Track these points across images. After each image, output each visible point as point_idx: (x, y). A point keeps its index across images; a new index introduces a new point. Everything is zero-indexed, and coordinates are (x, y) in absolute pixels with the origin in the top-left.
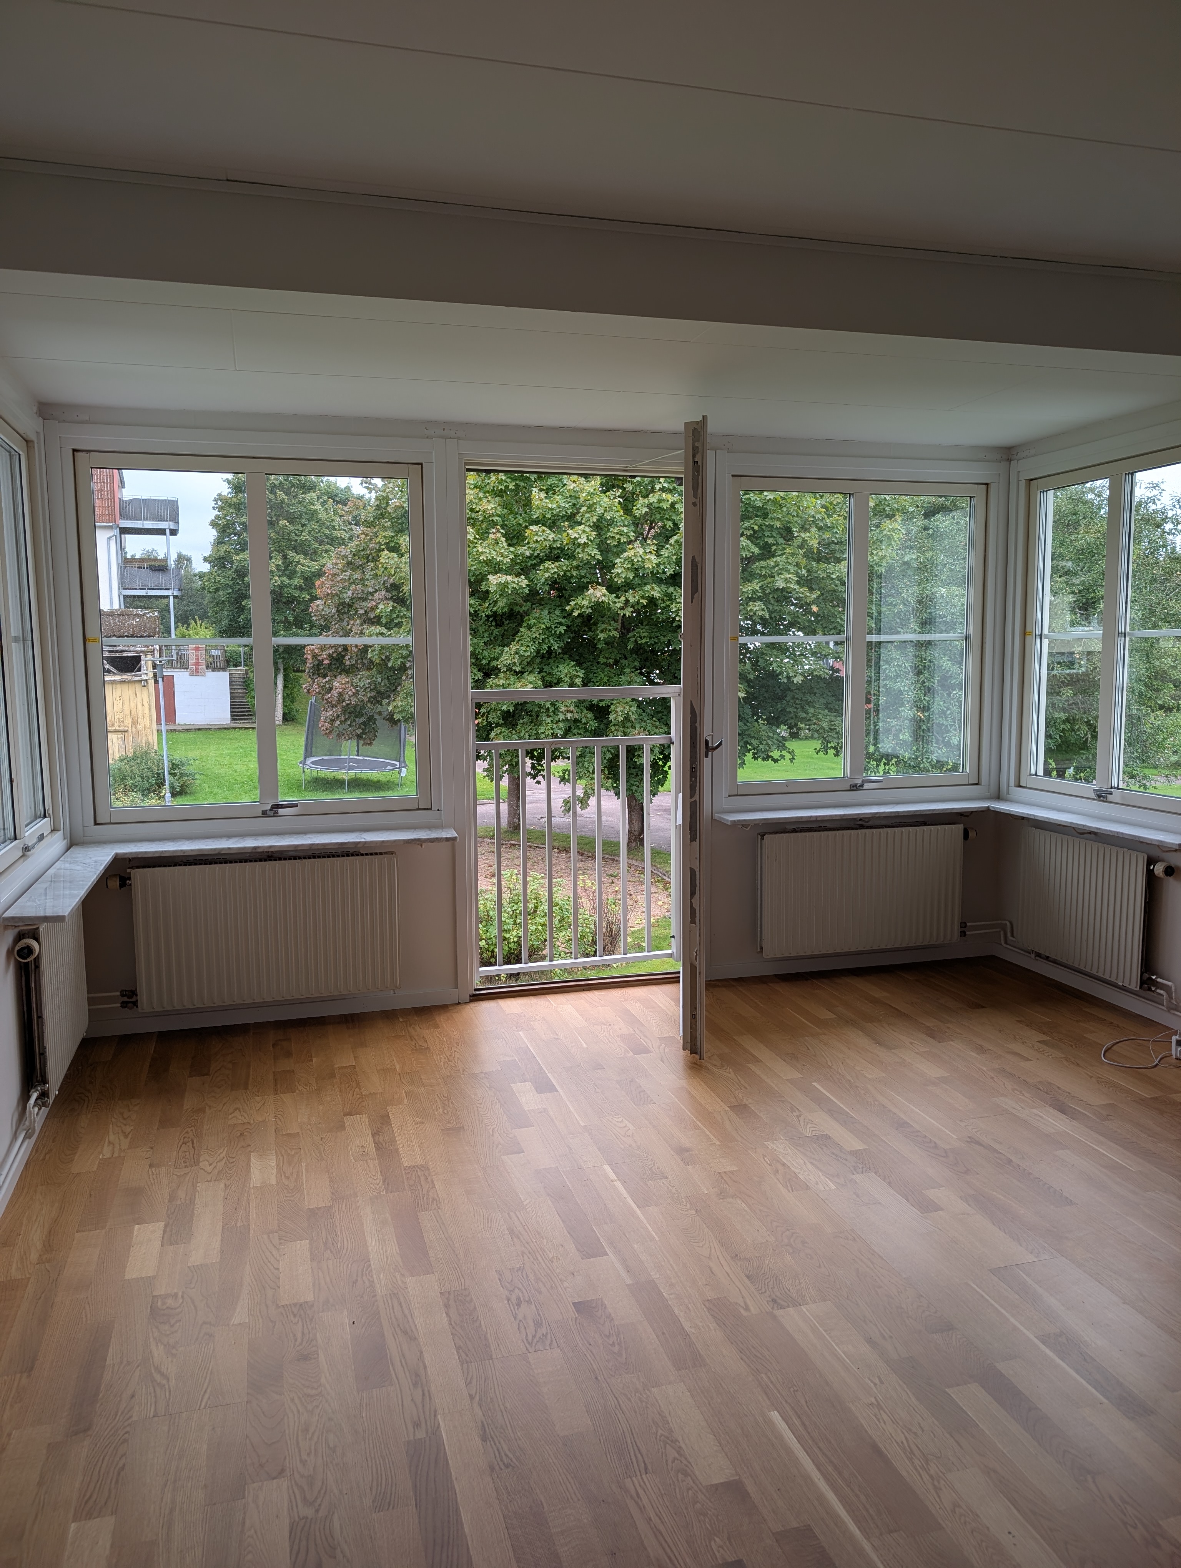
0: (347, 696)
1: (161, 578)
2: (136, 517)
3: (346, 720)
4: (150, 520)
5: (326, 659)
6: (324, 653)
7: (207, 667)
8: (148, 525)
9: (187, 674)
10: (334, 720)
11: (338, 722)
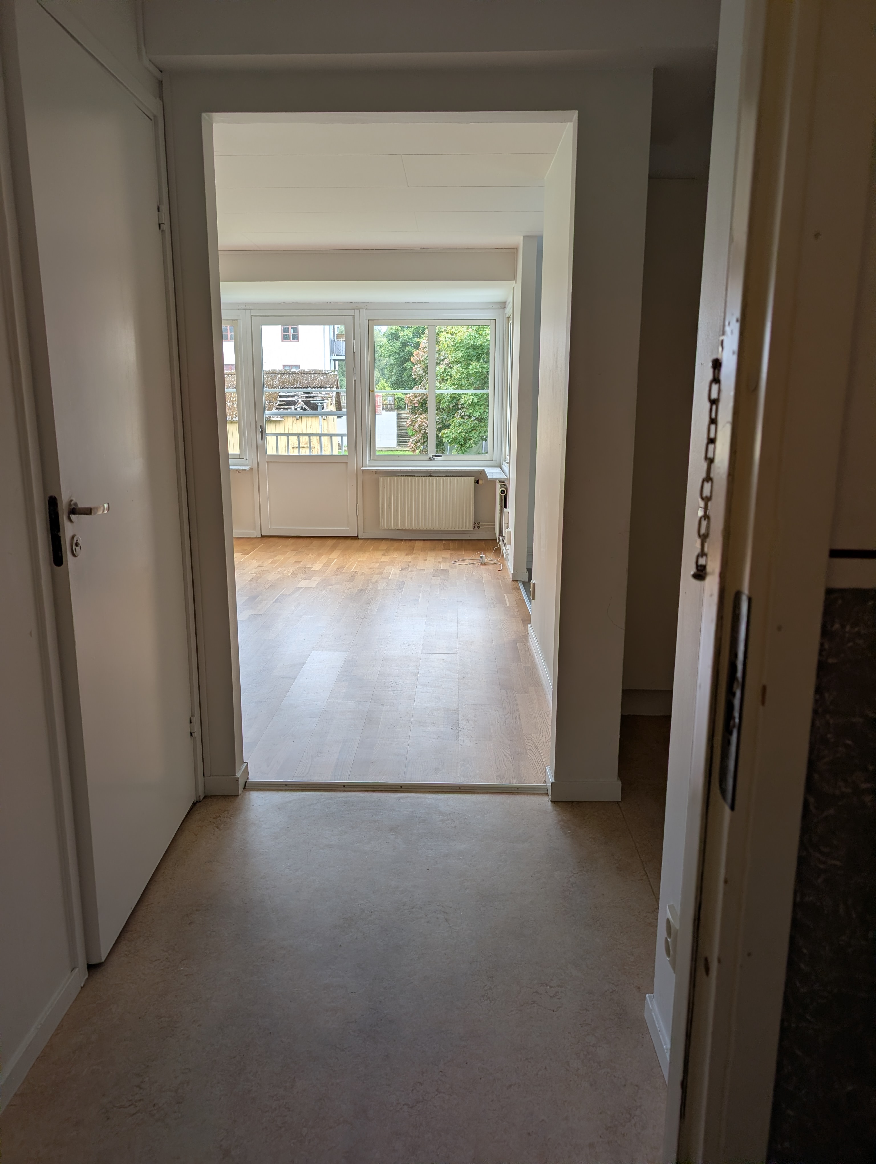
7: (383, 409)
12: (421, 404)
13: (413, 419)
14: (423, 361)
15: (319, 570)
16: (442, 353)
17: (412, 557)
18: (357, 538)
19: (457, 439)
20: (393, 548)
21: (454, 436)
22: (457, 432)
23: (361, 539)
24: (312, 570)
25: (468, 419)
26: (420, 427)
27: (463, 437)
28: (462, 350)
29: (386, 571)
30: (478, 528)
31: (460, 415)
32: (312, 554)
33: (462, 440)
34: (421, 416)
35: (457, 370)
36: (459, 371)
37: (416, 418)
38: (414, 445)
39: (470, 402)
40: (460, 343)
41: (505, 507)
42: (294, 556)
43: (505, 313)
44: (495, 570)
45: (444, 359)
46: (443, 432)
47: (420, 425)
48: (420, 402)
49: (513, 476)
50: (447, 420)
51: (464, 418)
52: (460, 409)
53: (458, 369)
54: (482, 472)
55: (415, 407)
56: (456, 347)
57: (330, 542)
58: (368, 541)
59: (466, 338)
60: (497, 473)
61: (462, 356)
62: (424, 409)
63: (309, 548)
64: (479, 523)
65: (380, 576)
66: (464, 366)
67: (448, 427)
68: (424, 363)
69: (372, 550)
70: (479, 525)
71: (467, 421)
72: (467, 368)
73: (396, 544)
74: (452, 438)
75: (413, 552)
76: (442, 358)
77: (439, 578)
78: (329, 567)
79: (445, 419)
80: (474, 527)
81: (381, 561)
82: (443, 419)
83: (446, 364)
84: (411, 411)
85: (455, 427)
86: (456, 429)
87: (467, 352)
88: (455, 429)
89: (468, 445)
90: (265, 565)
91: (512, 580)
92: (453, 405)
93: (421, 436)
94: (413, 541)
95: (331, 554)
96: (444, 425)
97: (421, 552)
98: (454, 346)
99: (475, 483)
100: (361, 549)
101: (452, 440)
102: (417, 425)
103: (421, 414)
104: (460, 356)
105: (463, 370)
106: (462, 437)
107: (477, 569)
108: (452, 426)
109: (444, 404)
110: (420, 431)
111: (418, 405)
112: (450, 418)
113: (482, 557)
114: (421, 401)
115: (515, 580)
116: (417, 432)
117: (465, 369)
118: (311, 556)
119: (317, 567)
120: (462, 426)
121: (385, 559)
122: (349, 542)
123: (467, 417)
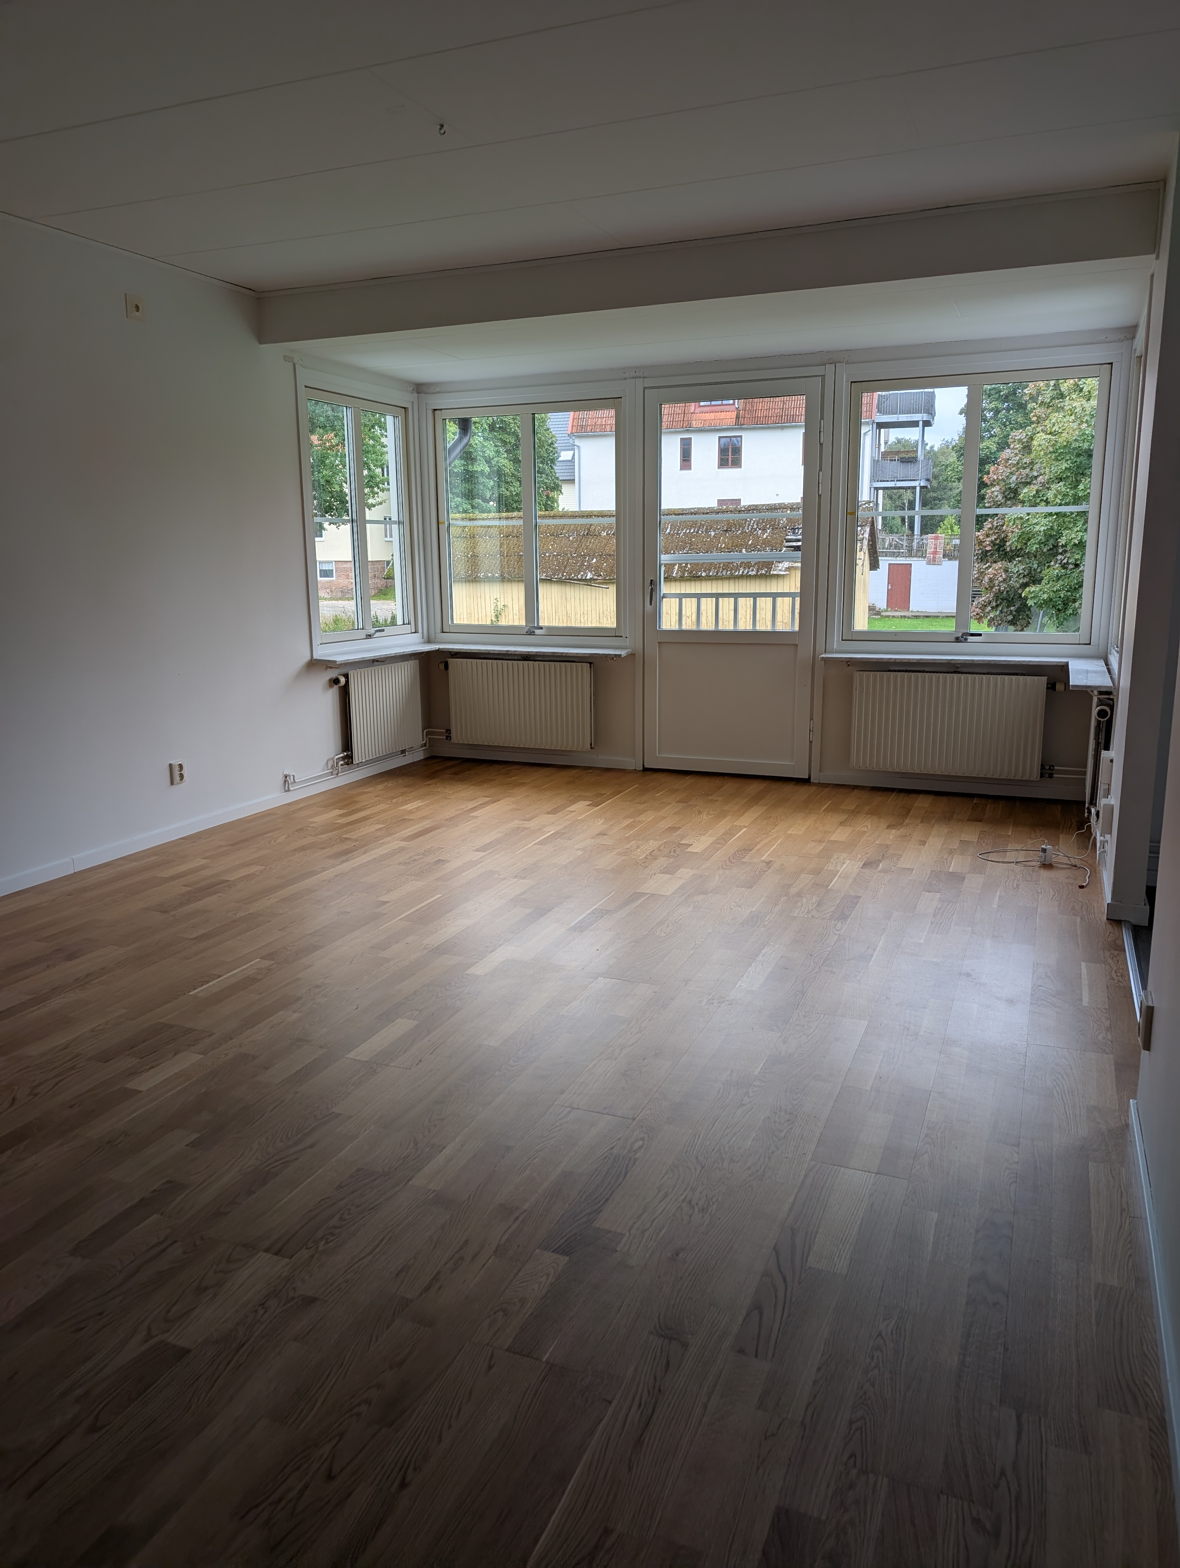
0: (997, 582)
1: (910, 469)
2: (892, 411)
3: (997, 606)
4: (905, 413)
5: (989, 545)
6: (988, 539)
7: (944, 556)
8: (903, 418)
9: (925, 562)
10: (986, 606)
11: (989, 608)
12: (997, 547)
13: (982, 570)
14: (1003, 480)
15: (702, 852)
16: (1036, 467)
17: (898, 832)
18: (806, 781)
19: (1051, 600)
20: (867, 808)
21: (1045, 596)
22: (1053, 589)
23: (815, 784)
24: (688, 850)
25: (1074, 569)
26: (991, 582)
27: (1063, 598)
28: (1069, 458)
29: (831, 867)
30: (1049, 777)
31: (1060, 564)
32: (708, 814)
33: (1060, 603)
34: (994, 565)
35: (1057, 491)
36: (1059, 492)
37: (987, 568)
38: (981, 611)
39: (1077, 542)
40: (1065, 446)
41: (1107, 748)
42: (675, 814)
43: (1134, 348)
44: (1072, 884)
45: (1038, 476)
46: (1027, 589)
47: (991, 578)
48: (995, 545)
49: (1125, 682)
50: (1039, 570)
51: (1067, 568)
52: (1061, 554)
53: (1059, 489)
54: (1064, 669)
55: (987, 551)
56: (1057, 454)
57: (755, 787)
58: (826, 790)
59: (1076, 440)
60: (1095, 672)
61: (1066, 468)
62: (1002, 554)
63: (710, 798)
64: (1052, 768)
65: (813, 878)
66: (1070, 484)
67: (1036, 581)
68: (1004, 484)
69: (824, 811)
70: (1051, 772)
71: (1071, 573)
72: (1076, 487)
73: (878, 798)
74: (1043, 600)
75: (904, 821)
76: (1035, 474)
77: (938, 895)
78: (724, 845)
79: (1034, 569)
80: (1042, 776)
81: (832, 839)
82: (1031, 569)
83: (1041, 483)
84: (980, 557)
85: (1051, 582)
86: (1050, 584)
87: (1076, 462)
88: (1049, 586)
89: (1071, 611)
90: (611, 833)
91: (1107, 919)
92: (1049, 548)
93: (992, 595)
94: (913, 796)
95: (742, 815)
96: (1032, 578)
97: (922, 822)
98: (1054, 452)
99: (1048, 688)
100: (806, 807)
101: (1042, 602)
102: (986, 579)
103: (995, 562)
104: (1064, 468)
105: (1068, 490)
106: (1060, 597)
107: (1029, 879)
108: (1043, 582)
109: (1032, 547)
110: (992, 588)
111: (990, 548)
112: (1043, 568)
113: (1044, 851)
114: (998, 542)
115: (1115, 921)
116: (986, 589)
117: (1071, 488)
118: (705, 817)
119: (700, 844)
120: (1063, 580)
121: (841, 835)
122: (789, 788)
123: (1071, 566)
